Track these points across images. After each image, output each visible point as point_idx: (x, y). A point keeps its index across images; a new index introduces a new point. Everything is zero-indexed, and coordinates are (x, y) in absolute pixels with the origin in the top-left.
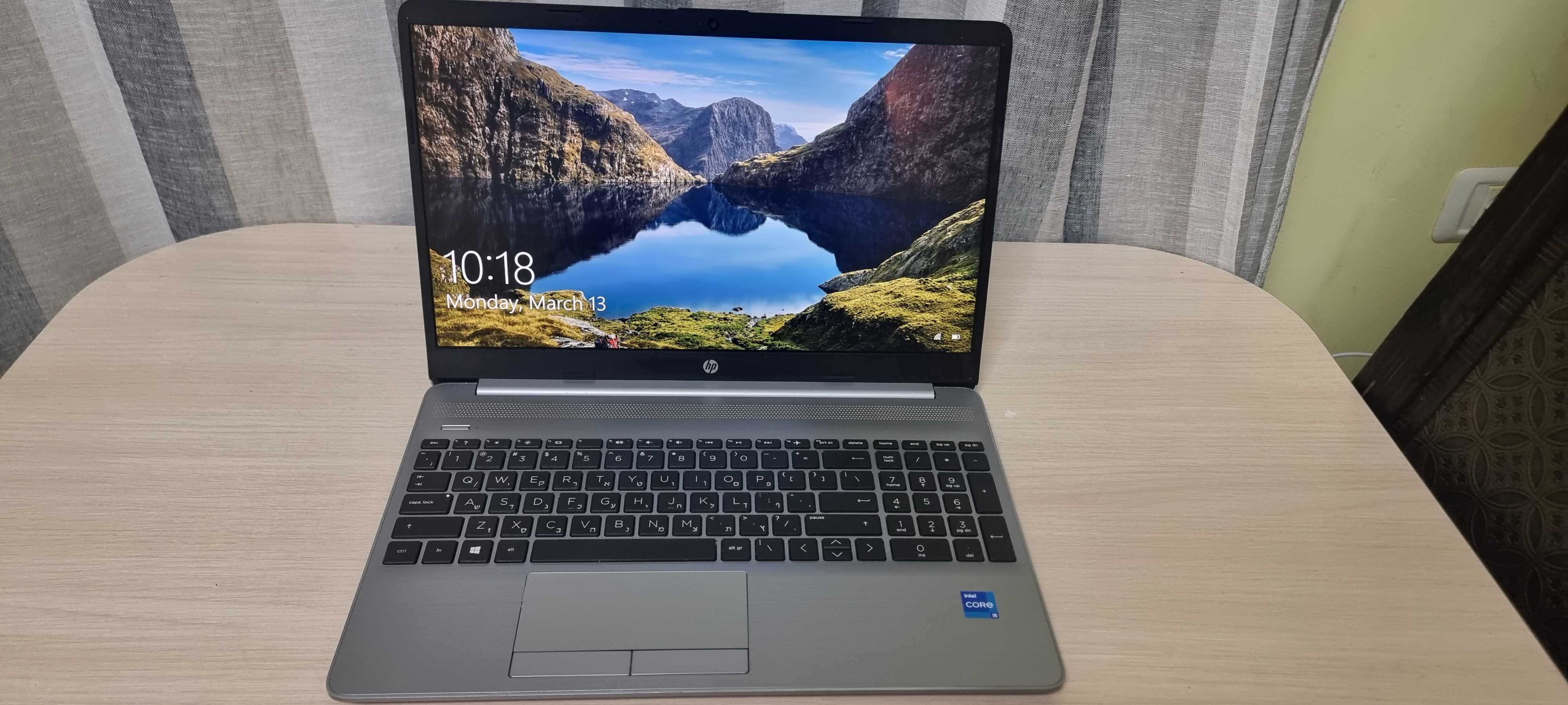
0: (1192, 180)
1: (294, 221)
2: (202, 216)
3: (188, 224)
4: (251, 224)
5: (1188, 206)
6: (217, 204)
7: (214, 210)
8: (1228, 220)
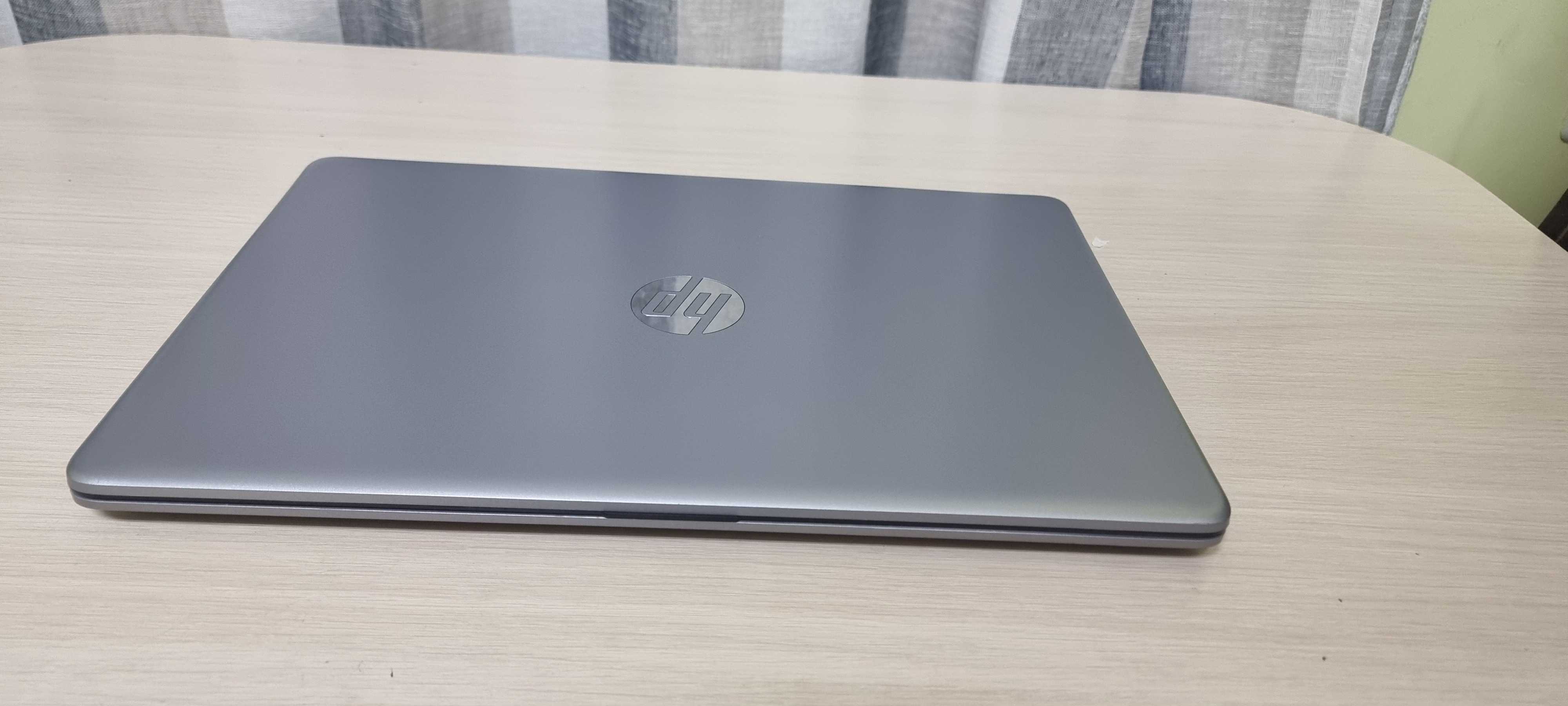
0: (1308, 0)
1: (174, 32)
2: (58, 19)
4: (119, 32)
5: (1301, 36)
6: (75, 1)
7: (72, 10)
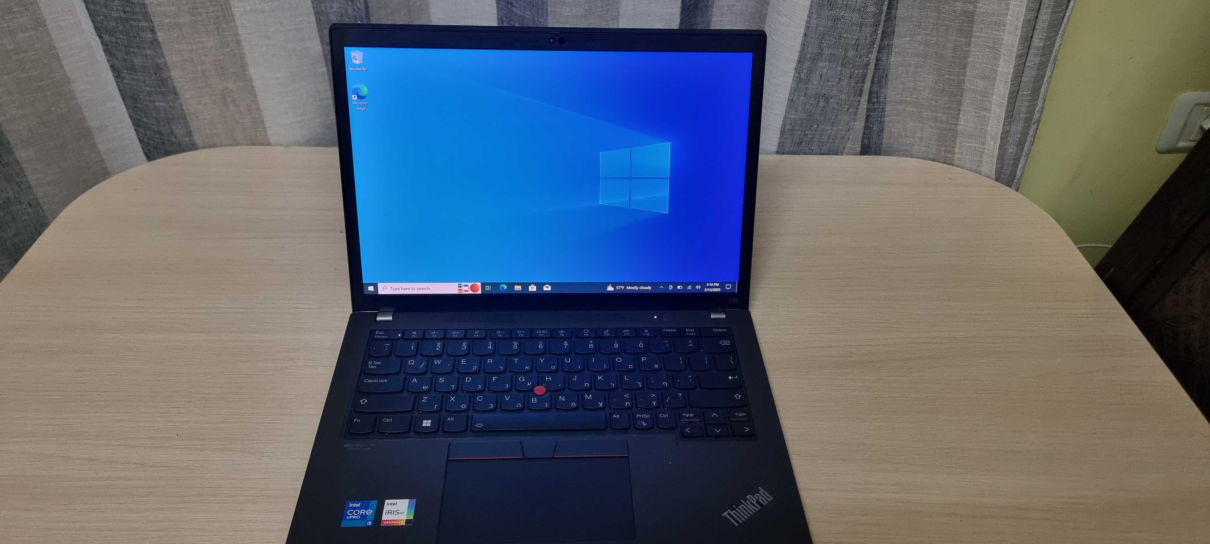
0: (960, 103)
1: (238, 145)
2: (166, 142)
3: (155, 148)
4: (204, 147)
5: (956, 124)
6: (177, 132)
7: (175, 137)
8: (990, 136)
